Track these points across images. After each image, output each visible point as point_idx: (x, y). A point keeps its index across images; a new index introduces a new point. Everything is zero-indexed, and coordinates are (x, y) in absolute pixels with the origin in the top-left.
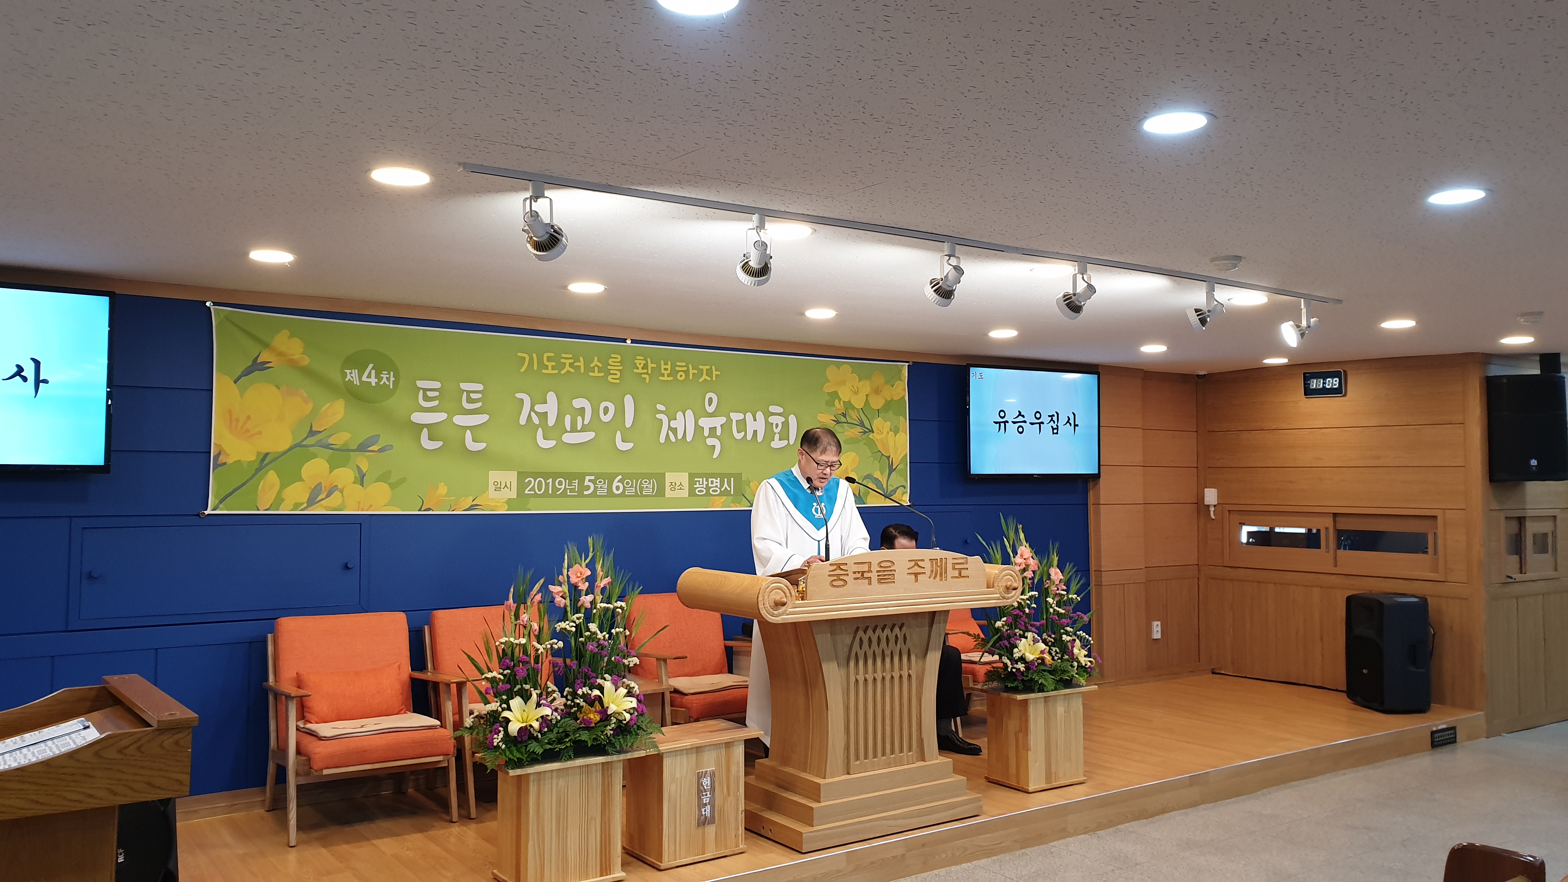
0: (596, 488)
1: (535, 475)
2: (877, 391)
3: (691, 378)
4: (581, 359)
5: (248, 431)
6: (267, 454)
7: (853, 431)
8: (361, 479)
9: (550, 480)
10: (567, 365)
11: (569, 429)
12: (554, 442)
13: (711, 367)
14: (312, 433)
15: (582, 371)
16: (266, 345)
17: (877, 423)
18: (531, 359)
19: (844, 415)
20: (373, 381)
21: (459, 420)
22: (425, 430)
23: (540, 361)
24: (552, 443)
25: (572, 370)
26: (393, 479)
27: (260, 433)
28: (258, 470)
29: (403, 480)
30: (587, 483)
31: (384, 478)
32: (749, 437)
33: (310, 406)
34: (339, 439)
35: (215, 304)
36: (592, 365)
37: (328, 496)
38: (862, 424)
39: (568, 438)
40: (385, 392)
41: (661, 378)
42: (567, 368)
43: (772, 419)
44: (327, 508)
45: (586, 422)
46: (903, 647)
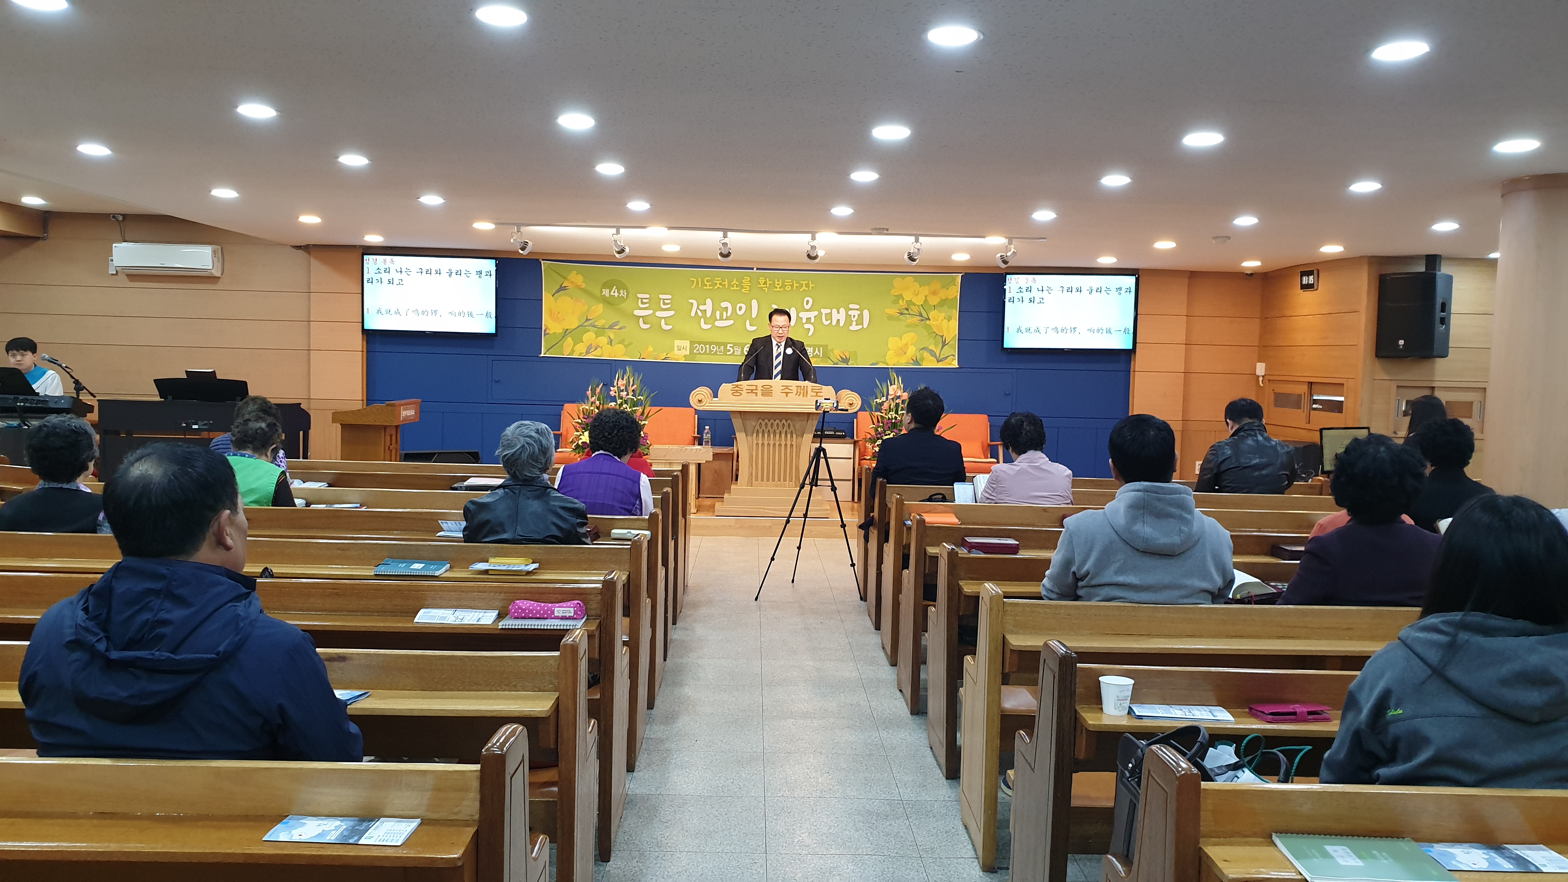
0: (734, 351)
1: (699, 343)
2: (934, 293)
3: (795, 288)
4: (726, 280)
5: (558, 318)
6: (567, 330)
7: (913, 319)
8: (611, 342)
9: (708, 346)
10: (718, 284)
11: (718, 319)
12: (711, 326)
13: (809, 283)
14: (587, 320)
15: (727, 287)
16: (565, 278)
17: (932, 314)
18: (698, 282)
19: (907, 309)
20: (616, 294)
21: (659, 314)
22: (641, 319)
23: (703, 281)
24: (710, 326)
25: (721, 287)
26: (626, 343)
27: (564, 320)
28: (563, 337)
29: (631, 344)
30: (728, 348)
31: (620, 342)
32: (834, 323)
33: (587, 307)
34: (599, 323)
35: (543, 260)
36: (732, 284)
37: (595, 350)
38: (921, 315)
39: (718, 323)
40: (622, 299)
41: (775, 289)
42: (718, 285)
43: (850, 312)
44: (595, 356)
45: (728, 315)
46: (788, 430)
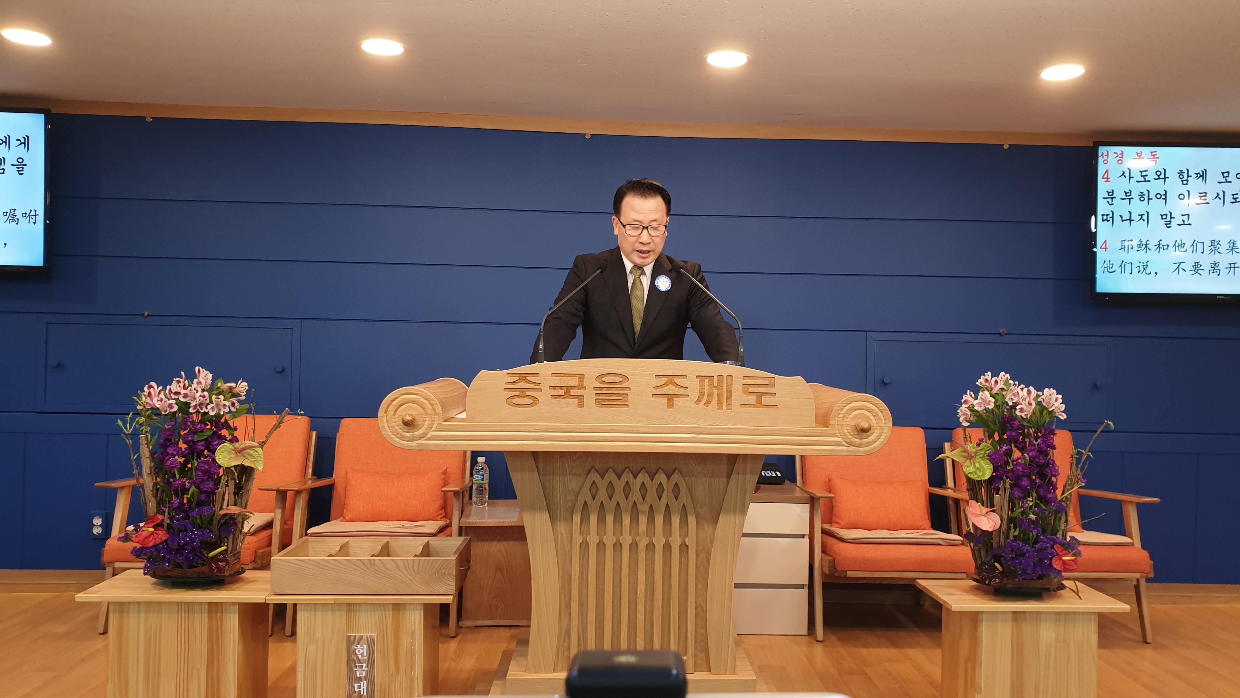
46: (673, 503)
